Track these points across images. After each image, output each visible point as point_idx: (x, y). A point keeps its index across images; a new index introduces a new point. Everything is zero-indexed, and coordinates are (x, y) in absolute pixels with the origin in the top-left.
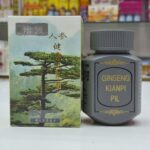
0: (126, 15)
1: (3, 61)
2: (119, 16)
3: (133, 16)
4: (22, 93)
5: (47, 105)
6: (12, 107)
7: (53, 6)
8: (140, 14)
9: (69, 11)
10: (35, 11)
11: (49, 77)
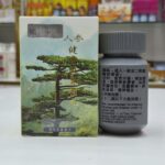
0: (140, 15)
1: (4, 66)
2: (132, 16)
3: (148, 15)
4: (35, 100)
5: (62, 113)
6: (23, 115)
7: (59, 4)
8: (155, 14)
9: (77, 10)
10: (40, 11)
11: (64, 82)
